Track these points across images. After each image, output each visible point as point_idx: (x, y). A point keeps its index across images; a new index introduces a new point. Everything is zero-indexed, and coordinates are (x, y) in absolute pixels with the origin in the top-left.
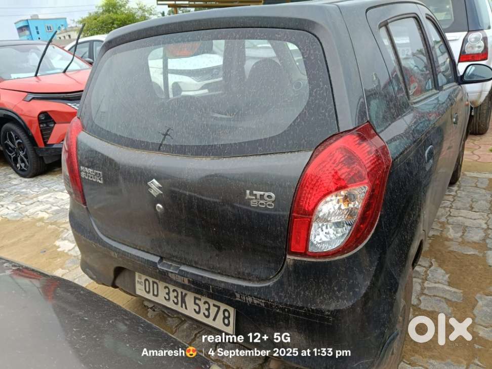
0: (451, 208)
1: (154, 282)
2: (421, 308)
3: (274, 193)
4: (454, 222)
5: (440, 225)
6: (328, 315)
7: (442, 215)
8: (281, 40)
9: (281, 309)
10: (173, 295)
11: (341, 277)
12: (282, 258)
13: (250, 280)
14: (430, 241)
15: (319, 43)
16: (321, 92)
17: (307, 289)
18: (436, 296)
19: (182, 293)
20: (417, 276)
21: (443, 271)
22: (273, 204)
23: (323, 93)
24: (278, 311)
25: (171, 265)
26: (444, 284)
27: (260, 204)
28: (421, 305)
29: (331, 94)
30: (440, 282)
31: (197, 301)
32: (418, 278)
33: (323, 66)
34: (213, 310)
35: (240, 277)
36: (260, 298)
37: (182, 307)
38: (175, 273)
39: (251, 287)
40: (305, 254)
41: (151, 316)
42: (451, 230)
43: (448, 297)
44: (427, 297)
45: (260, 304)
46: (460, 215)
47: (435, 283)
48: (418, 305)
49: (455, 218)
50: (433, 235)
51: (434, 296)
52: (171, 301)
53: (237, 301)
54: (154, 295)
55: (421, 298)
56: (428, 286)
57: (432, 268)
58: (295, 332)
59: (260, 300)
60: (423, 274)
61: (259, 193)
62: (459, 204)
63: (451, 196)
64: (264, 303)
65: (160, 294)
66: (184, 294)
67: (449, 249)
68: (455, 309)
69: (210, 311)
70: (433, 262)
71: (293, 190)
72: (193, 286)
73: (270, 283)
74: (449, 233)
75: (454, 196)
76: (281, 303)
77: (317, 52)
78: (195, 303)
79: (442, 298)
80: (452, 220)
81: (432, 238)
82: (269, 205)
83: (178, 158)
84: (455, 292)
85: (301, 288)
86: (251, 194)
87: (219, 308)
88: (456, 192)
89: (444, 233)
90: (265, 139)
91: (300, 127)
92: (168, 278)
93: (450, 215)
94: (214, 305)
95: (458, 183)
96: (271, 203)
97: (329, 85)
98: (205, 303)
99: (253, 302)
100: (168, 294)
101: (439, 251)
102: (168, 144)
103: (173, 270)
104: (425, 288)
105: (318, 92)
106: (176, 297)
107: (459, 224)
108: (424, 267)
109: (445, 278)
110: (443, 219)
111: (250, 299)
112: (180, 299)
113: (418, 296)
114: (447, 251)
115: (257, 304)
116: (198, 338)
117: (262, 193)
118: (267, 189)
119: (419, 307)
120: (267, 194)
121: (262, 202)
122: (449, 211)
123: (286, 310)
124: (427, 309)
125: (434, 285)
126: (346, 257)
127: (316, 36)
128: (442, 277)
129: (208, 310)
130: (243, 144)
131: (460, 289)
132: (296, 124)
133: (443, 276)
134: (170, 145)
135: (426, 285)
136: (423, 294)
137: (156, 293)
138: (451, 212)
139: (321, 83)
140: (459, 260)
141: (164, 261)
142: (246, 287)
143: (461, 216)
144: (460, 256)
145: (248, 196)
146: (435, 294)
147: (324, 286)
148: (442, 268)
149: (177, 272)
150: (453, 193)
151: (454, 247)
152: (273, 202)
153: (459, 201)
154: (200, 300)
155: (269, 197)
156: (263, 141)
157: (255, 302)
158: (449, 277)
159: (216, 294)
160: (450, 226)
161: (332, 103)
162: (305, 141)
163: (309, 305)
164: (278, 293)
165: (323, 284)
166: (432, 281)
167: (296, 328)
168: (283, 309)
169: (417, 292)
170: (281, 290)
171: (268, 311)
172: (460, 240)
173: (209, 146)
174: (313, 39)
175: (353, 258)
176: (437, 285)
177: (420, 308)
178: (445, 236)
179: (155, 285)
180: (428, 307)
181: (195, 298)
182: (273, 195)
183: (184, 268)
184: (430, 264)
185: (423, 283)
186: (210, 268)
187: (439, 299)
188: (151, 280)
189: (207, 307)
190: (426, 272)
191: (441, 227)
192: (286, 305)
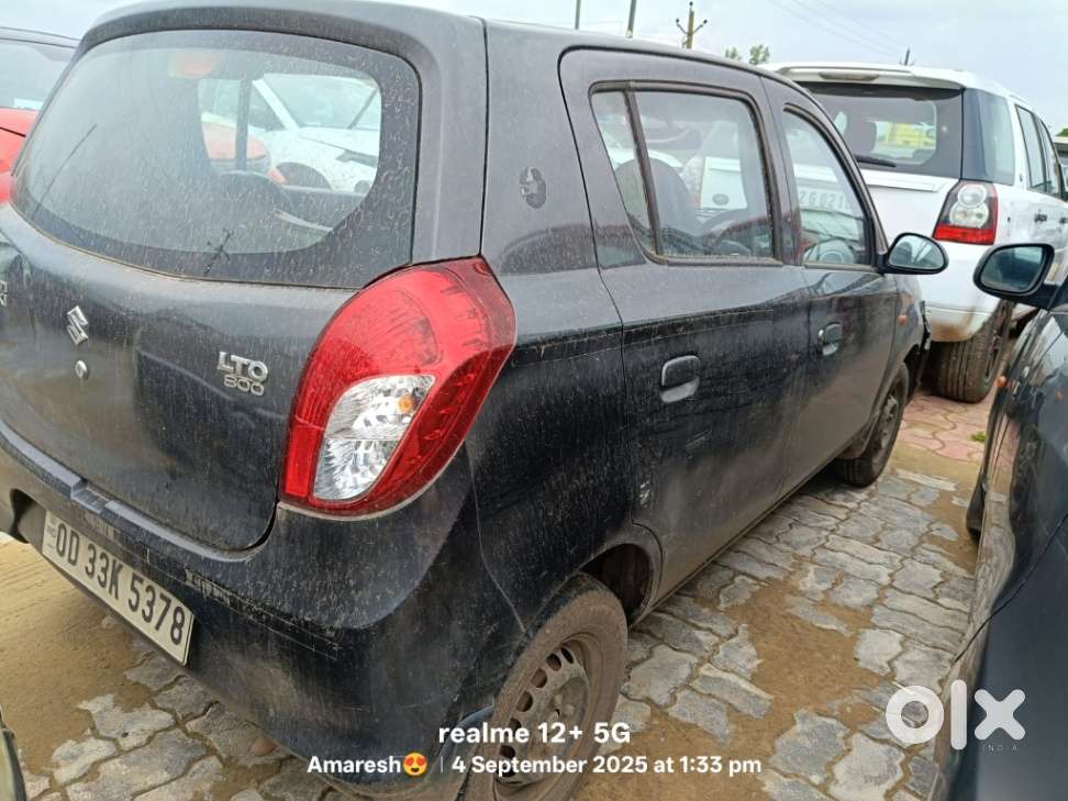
0: (833, 531)
1: (73, 534)
2: (670, 714)
3: (267, 365)
4: (824, 560)
5: (793, 560)
6: (331, 639)
7: (808, 543)
8: (354, 68)
9: (256, 613)
10: (100, 564)
11: (365, 559)
12: (270, 506)
13: (214, 547)
14: (758, 587)
15: (417, 84)
16: (396, 178)
17: (305, 577)
18: (714, 697)
19: (114, 562)
20: (696, 650)
21: (753, 651)
22: (262, 388)
23: (399, 180)
24: (251, 617)
25: (97, 498)
26: (741, 677)
27: (241, 383)
28: (673, 708)
29: (412, 187)
30: (736, 670)
31: (137, 585)
32: (694, 654)
33: (411, 128)
34: (160, 606)
35: (200, 537)
36: (224, 587)
37: (110, 591)
38: (96, 514)
39: (214, 561)
40: (306, 501)
41: (109, 625)
42: (811, 575)
43: (736, 702)
44: (693, 696)
45: (222, 600)
46: (846, 549)
47: (725, 671)
48: (666, 706)
49: (831, 553)
50: (769, 578)
51: (710, 695)
52: (95, 578)
53: (187, 588)
54: (70, 560)
55: (679, 695)
56: (707, 673)
57: (734, 640)
58: (278, 668)
59: (224, 591)
60: (707, 648)
61: (239, 360)
62: (852, 528)
63: (847, 510)
64: (231, 597)
65: (79, 560)
66: (116, 566)
67: (788, 610)
68: (740, 730)
69: (155, 608)
70: (741, 631)
71: (301, 364)
72: (120, 545)
73: (246, 558)
74: (804, 579)
75: (851, 510)
76: (256, 602)
77: (408, 101)
78: (133, 589)
79: (725, 702)
80: (822, 557)
81: (763, 583)
82: (255, 387)
83: (129, 270)
84: (757, 697)
85: (294, 574)
86: (228, 360)
87: (168, 602)
88: (859, 504)
89: (792, 577)
90: (280, 254)
91: (345, 241)
92: (84, 523)
93: (823, 546)
94: (162, 597)
95: (872, 487)
96: (258, 384)
97: (414, 169)
98: (149, 589)
99: (212, 594)
100: (92, 561)
101: (766, 610)
102: (119, 240)
103: (94, 506)
104: (698, 676)
105: (391, 178)
106: (104, 570)
107: (834, 567)
108: (719, 636)
109: (749, 666)
110: (806, 551)
111: (208, 586)
112: (109, 574)
113: (676, 688)
114: (781, 613)
115: (220, 598)
116: (180, 684)
117: (246, 361)
118: (257, 355)
119: (667, 710)
120: (254, 364)
121: (244, 379)
122: (827, 537)
123: (264, 617)
124: (681, 718)
125: (719, 674)
126: (378, 518)
127: (416, 72)
128: (743, 662)
129: (151, 604)
130: (240, 257)
131: (769, 693)
132: (339, 232)
133: (749, 660)
134: (122, 243)
135: (703, 671)
136: (686, 686)
137: (73, 557)
138: (828, 541)
139: (400, 162)
140: (797, 636)
141: (88, 488)
142: (206, 559)
143: (847, 553)
144: (803, 627)
145: (222, 365)
146: (713, 693)
147: (332, 575)
148: (754, 644)
149: (99, 512)
150: (852, 505)
151: (801, 609)
152: (263, 383)
153: (856, 521)
154: (141, 581)
155: (257, 370)
156: (276, 256)
157: (217, 593)
158: (759, 666)
159: (156, 567)
160: (812, 568)
161: (411, 204)
162: (348, 269)
163: (302, 611)
164: (256, 580)
165: (331, 569)
166: (721, 666)
167: (280, 661)
168: (258, 615)
169: (676, 680)
170: (261, 574)
171: (236, 616)
172: (821, 597)
173: (183, 252)
174: (410, 76)
175: (391, 523)
176: (725, 676)
177: (667, 714)
178: (794, 584)
179: (75, 539)
180: (684, 715)
181: (135, 577)
182: (265, 370)
183: (113, 506)
184: (733, 632)
185: (700, 665)
186: (152, 510)
187: (717, 702)
188: (69, 529)
189: (150, 599)
190: (717, 645)
191: (793, 565)
192: (263, 605)
